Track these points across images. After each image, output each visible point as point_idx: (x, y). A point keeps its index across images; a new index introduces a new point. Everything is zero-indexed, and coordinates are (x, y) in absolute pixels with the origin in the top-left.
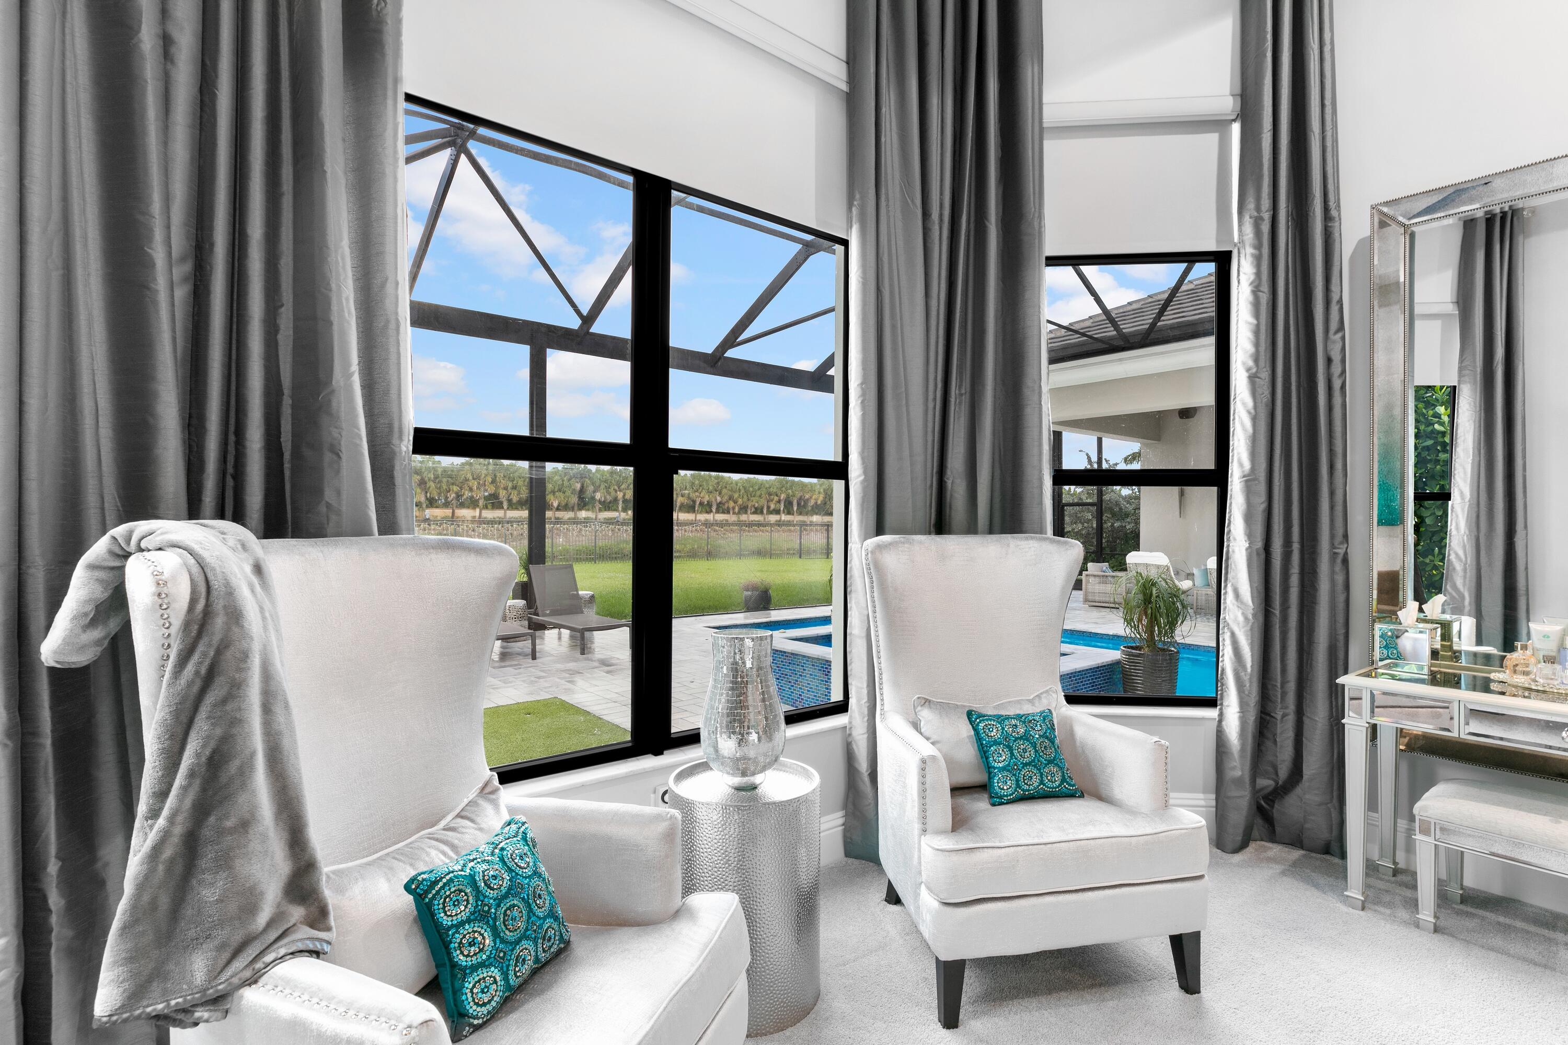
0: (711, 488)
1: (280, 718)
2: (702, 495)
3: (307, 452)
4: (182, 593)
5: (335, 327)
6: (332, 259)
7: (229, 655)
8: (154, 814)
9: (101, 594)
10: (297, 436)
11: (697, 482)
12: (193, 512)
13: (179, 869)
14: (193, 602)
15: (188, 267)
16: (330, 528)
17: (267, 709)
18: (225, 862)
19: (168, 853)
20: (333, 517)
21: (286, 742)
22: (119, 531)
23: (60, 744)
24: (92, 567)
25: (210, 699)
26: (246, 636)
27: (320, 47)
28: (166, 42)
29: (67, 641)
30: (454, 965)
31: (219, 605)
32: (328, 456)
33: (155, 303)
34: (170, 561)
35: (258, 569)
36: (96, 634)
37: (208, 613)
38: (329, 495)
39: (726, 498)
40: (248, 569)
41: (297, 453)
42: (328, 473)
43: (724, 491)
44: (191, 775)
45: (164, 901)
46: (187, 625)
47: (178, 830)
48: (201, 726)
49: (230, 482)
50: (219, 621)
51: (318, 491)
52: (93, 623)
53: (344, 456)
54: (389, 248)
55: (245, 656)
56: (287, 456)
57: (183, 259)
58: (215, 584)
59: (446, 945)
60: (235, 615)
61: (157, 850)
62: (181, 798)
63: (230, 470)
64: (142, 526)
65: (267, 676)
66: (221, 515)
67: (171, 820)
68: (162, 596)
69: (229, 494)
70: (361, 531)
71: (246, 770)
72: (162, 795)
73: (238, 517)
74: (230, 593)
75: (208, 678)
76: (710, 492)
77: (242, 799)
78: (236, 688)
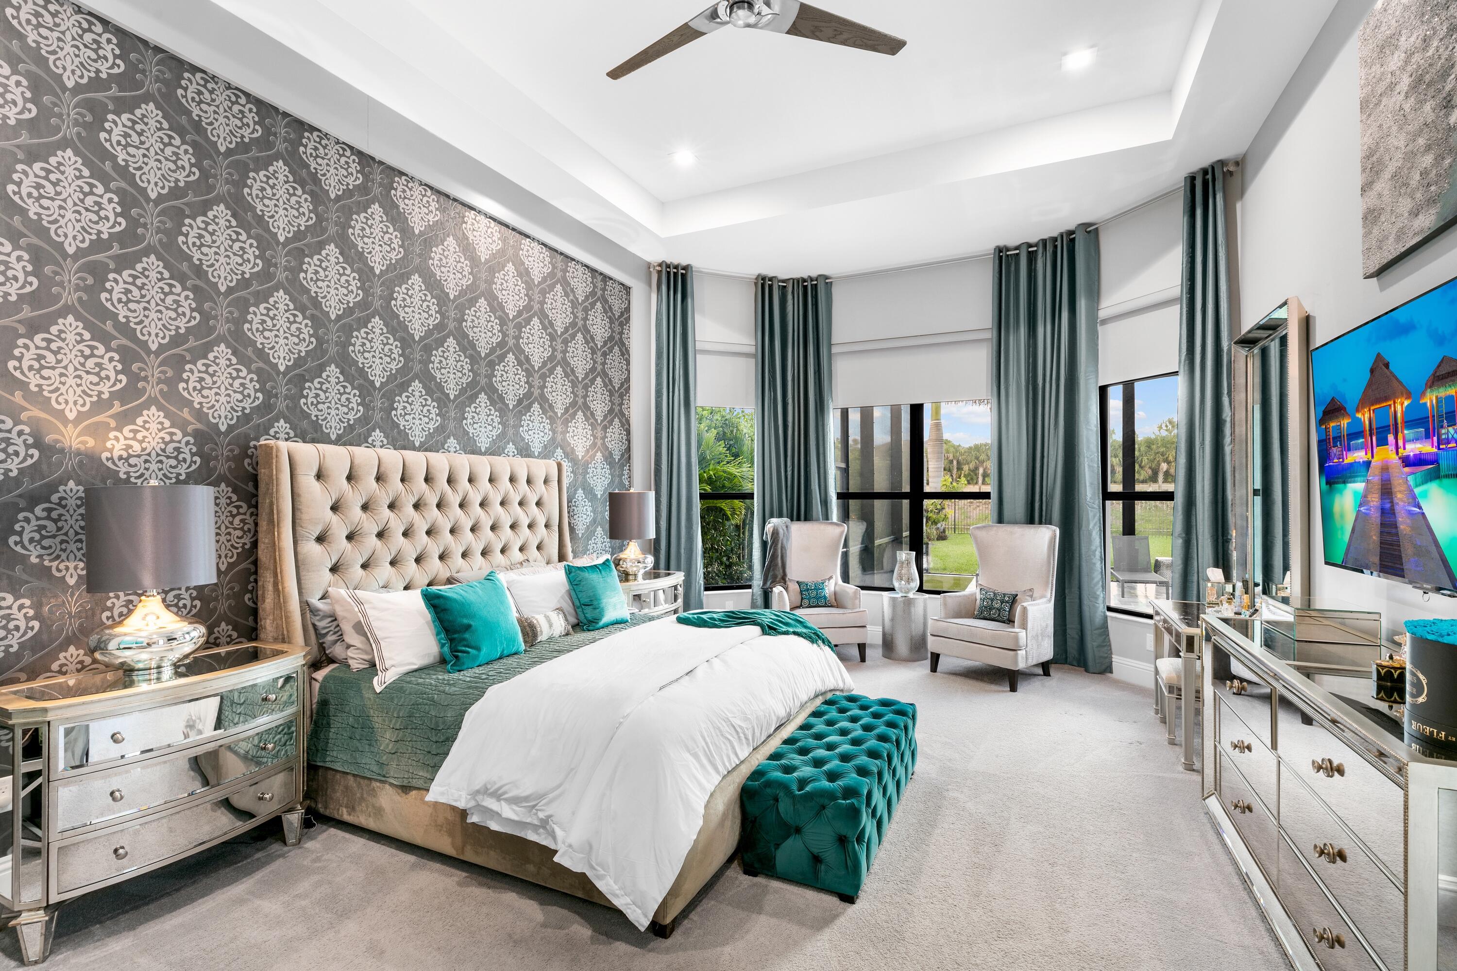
53: (814, 504)
64: (771, 519)
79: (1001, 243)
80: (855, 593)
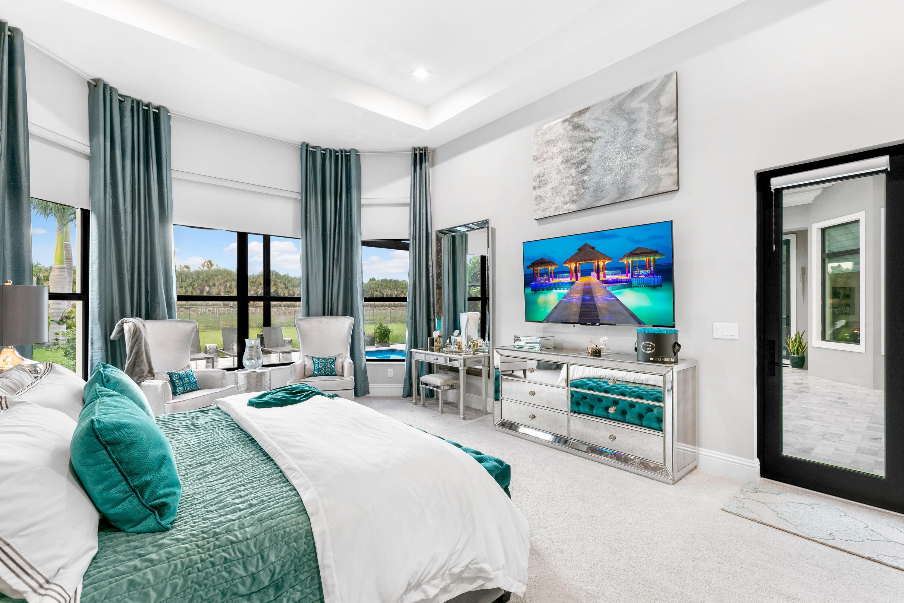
0: (392, 287)
1: (147, 347)
2: (387, 291)
3: (153, 304)
4: (132, 329)
5: (158, 281)
6: (158, 268)
7: (139, 338)
8: (129, 359)
9: (120, 329)
10: (151, 301)
11: (384, 284)
12: (132, 317)
13: (133, 366)
14: (134, 330)
15: (130, 272)
16: (158, 318)
17: (145, 346)
18: (139, 366)
19: (131, 364)
20: (158, 316)
21: (148, 351)
22: (122, 320)
23: (111, 353)
24: (118, 325)
25: (137, 343)
26: (142, 335)
27: (155, 228)
28: (126, 232)
29: (115, 336)
30: (175, 386)
31: (138, 330)
32: (157, 305)
33: (125, 281)
34: (130, 324)
35: (144, 325)
36: (119, 335)
37: (136, 331)
38: (157, 312)
39: (400, 292)
40: (142, 325)
41: (151, 305)
42: (157, 308)
43: (399, 288)
44: (134, 354)
45: (131, 370)
46: (133, 333)
47: (132, 361)
48: (136, 347)
49: (138, 309)
50: (138, 333)
51: (155, 311)
52: (119, 333)
53: (160, 304)
54: (170, 262)
55: (142, 338)
56: (150, 304)
57: (129, 271)
58: (137, 327)
59: (174, 383)
60: (140, 332)
61: (130, 363)
62: (133, 357)
63: (138, 307)
64: (126, 319)
65: (145, 341)
66: (137, 317)
67: (131, 359)
68: (130, 329)
69: (138, 312)
70: (164, 318)
71: (142, 354)
72: (130, 356)
73: (140, 317)
74: (139, 329)
75: (136, 341)
76: (391, 289)
77: (142, 358)
78: (140, 342)
79: (307, 141)
80: (223, 374)
